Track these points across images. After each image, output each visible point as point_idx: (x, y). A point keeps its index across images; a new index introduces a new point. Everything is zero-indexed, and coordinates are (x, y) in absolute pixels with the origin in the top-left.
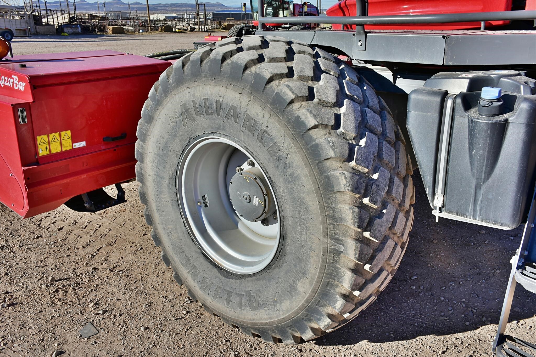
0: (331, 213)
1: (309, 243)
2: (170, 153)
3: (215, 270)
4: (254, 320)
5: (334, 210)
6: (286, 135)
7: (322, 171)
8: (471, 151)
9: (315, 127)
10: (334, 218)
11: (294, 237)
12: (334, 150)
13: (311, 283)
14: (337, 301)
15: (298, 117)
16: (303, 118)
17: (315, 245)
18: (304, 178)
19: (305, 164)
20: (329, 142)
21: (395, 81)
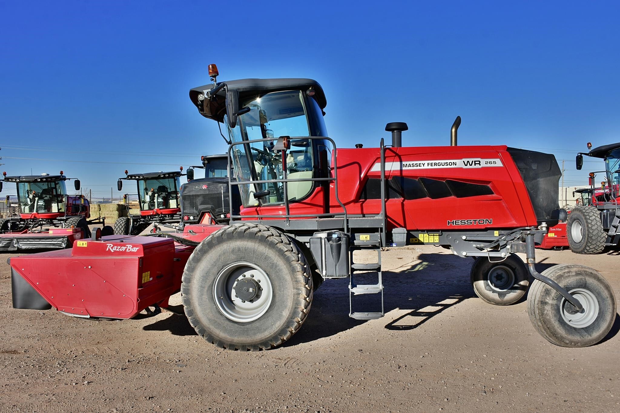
0: (295, 280)
1: (287, 293)
2: (210, 274)
3: (236, 325)
4: (261, 338)
5: (296, 278)
6: (276, 255)
7: (291, 265)
8: (332, 254)
9: (287, 251)
10: (296, 281)
11: (280, 294)
12: (294, 258)
13: (289, 310)
14: (300, 313)
15: (280, 248)
16: (282, 248)
17: (290, 293)
18: (284, 269)
19: (284, 264)
20: (292, 255)
21: (295, 238)
